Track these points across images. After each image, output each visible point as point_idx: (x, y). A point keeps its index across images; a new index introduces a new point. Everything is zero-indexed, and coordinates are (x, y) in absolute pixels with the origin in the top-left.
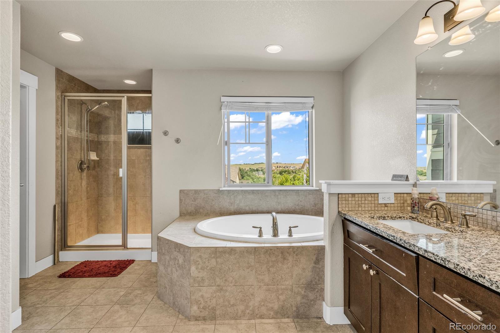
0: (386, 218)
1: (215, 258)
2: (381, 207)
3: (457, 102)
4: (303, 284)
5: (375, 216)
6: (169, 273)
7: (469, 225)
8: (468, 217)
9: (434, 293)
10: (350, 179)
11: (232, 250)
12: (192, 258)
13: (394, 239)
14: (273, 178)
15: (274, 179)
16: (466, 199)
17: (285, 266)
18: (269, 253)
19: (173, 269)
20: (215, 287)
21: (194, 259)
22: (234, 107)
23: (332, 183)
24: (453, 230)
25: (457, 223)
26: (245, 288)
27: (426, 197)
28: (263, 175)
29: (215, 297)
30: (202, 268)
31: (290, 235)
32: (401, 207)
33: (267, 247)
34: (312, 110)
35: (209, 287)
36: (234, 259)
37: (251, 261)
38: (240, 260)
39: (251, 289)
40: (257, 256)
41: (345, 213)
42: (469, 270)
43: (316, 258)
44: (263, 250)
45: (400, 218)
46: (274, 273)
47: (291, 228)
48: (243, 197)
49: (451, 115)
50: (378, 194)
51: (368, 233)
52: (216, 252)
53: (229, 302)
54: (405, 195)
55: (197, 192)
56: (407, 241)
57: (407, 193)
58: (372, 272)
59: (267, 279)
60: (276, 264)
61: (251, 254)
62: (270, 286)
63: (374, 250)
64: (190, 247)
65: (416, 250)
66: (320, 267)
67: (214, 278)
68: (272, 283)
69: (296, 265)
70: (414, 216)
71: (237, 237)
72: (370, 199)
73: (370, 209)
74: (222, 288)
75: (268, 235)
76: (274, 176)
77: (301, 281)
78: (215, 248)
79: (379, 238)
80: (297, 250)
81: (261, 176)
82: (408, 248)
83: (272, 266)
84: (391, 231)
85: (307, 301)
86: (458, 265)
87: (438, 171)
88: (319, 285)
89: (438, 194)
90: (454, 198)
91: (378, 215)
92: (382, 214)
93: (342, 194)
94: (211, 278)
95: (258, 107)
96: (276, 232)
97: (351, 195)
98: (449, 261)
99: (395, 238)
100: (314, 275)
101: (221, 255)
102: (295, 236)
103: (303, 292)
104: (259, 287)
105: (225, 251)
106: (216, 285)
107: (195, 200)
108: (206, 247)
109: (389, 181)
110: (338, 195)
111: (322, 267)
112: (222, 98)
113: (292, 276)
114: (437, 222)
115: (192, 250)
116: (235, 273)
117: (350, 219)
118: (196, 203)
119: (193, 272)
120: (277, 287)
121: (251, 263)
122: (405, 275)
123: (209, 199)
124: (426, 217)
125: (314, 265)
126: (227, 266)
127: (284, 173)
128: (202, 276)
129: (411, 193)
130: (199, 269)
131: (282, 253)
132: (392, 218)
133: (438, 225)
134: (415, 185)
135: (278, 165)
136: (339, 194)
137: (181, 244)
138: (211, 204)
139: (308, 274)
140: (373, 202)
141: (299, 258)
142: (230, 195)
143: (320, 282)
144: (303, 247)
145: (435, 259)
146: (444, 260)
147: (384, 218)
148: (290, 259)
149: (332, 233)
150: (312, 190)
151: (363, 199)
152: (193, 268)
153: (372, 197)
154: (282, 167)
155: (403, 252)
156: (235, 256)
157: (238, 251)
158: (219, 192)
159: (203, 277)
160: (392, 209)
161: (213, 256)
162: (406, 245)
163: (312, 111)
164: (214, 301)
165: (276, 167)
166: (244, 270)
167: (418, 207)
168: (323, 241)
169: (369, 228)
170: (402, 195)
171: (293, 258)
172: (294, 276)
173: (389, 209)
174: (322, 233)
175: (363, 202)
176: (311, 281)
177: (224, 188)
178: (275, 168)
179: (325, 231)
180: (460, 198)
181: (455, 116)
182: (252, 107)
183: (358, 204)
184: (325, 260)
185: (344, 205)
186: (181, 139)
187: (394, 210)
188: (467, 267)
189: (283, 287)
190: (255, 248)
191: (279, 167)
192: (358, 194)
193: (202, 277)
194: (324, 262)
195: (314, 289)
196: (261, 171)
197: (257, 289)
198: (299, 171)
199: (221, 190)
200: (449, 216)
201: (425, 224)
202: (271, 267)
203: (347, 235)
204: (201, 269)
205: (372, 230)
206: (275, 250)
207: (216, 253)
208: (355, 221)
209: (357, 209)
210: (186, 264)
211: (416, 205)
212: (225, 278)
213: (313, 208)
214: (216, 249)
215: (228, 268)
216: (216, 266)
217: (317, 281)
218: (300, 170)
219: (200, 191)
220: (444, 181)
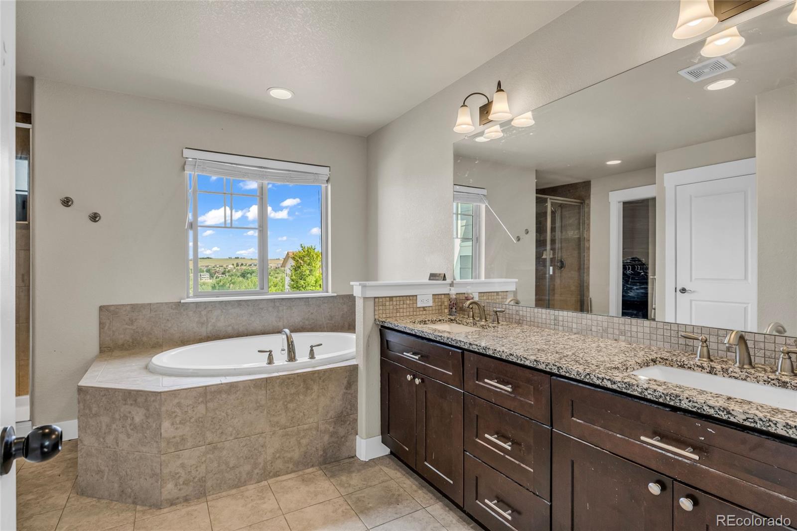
0: (427, 322)
1: (205, 402)
2: (420, 311)
3: (484, 192)
4: (331, 418)
5: (416, 321)
6: (109, 445)
7: (500, 322)
8: (498, 313)
9: (477, 382)
10: (376, 280)
11: (232, 386)
12: (164, 409)
13: (441, 339)
14: (230, 284)
15: (232, 285)
16: (495, 298)
17: (308, 399)
18: (286, 384)
19: (120, 435)
20: (204, 447)
21: (167, 411)
22: (208, 168)
23: (367, 285)
24: (487, 327)
25: (490, 321)
26: (252, 439)
27: (462, 297)
28: (210, 279)
29: (205, 461)
30: (182, 422)
31: (312, 356)
32: (439, 310)
33: (283, 375)
34: (327, 185)
35: (193, 449)
36: (234, 400)
37: (261, 399)
38: (244, 400)
39: (261, 439)
40: (269, 390)
41: (384, 320)
42: (503, 352)
43: (348, 381)
44: (278, 381)
45: (440, 321)
46: (293, 411)
47: (313, 348)
48: (223, 312)
49: (479, 206)
50: (416, 296)
51: (413, 338)
52: (205, 393)
53: (227, 464)
54: (443, 296)
55: (134, 307)
56: (454, 338)
57: (444, 294)
58: (417, 381)
59: (283, 420)
60: (297, 398)
61: (261, 388)
62: (287, 430)
63: (420, 356)
64: (161, 392)
65: (462, 345)
66: (352, 391)
67: (203, 433)
68: (291, 424)
69: (323, 395)
70: (453, 318)
71: (235, 369)
72: (408, 302)
73: (408, 313)
74: (217, 445)
75: (281, 360)
76: (231, 281)
77: (329, 416)
78: (204, 388)
79: (425, 341)
80: (324, 374)
81: (206, 281)
82: (455, 345)
83: (291, 402)
84: (437, 332)
85: (337, 439)
86: (495, 350)
87: (467, 269)
88: (351, 416)
89: (473, 294)
90: (485, 298)
91: (419, 320)
92: (423, 318)
93: (378, 298)
94: (198, 434)
95: (248, 173)
96: (293, 355)
97: (388, 298)
98: (489, 348)
99: (443, 338)
100: (345, 404)
101: (213, 397)
102: (318, 357)
103: (331, 429)
104: (273, 433)
105: (220, 389)
106: (207, 442)
107: (132, 321)
108: (188, 389)
109: (426, 280)
110: (374, 300)
111: (355, 392)
112: (185, 150)
113: (317, 410)
114: (473, 321)
115: (163, 396)
116: (237, 420)
117: (391, 327)
118: (134, 328)
119: (166, 431)
120: (298, 428)
121: (261, 402)
122: (451, 374)
123: (160, 318)
124: (463, 318)
125: (345, 391)
126: (223, 412)
127: (249, 275)
128: (181, 434)
129: (449, 294)
130: (177, 424)
131: (304, 381)
132: (433, 322)
133: (475, 324)
134: (452, 285)
135: (237, 261)
136: (375, 298)
137: (138, 391)
138: (165, 326)
139: (338, 403)
140: (411, 306)
141: (326, 385)
142: (200, 310)
143: (352, 412)
144: (331, 370)
145: (478, 349)
146: (485, 348)
147: (425, 323)
148: (316, 388)
149: (368, 346)
150: (326, 297)
151: (402, 303)
152: (166, 425)
153: (410, 300)
154: (246, 264)
155: (450, 350)
156: (237, 396)
157: (242, 387)
158: (179, 305)
159: (184, 435)
160: (431, 312)
161: (201, 399)
162: (453, 342)
163: (327, 187)
164: (202, 469)
165: (235, 265)
166: (250, 413)
167: (456, 309)
168: (354, 360)
169: (414, 333)
170: (440, 297)
171: (319, 386)
172: (320, 409)
173: (428, 312)
174: (354, 350)
175: (401, 306)
176: (342, 412)
177: (187, 300)
178: (232, 266)
179: (357, 346)
180: (490, 297)
181: (483, 207)
182: (238, 171)
183: (397, 309)
184: (359, 383)
185: (381, 312)
186: (101, 215)
187: (432, 314)
188: (501, 350)
189: (306, 427)
190: (267, 379)
191: (240, 264)
192: (396, 297)
193: (182, 436)
194: (357, 385)
195: (345, 422)
196: (207, 272)
197: (270, 436)
198: (275, 271)
199: (183, 303)
200: (484, 315)
201: (463, 324)
202: (289, 403)
203: (385, 346)
204: (180, 423)
205: (417, 334)
206: (294, 379)
207: (206, 395)
208: (396, 328)
209: (395, 315)
210: (150, 420)
211: (454, 306)
212: (220, 431)
213: (328, 321)
214: (206, 388)
215: (225, 415)
216: (206, 414)
217: (349, 411)
218: (277, 270)
219: (143, 306)
220: (473, 280)
